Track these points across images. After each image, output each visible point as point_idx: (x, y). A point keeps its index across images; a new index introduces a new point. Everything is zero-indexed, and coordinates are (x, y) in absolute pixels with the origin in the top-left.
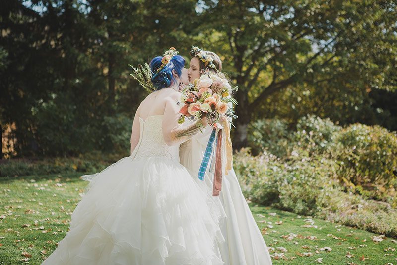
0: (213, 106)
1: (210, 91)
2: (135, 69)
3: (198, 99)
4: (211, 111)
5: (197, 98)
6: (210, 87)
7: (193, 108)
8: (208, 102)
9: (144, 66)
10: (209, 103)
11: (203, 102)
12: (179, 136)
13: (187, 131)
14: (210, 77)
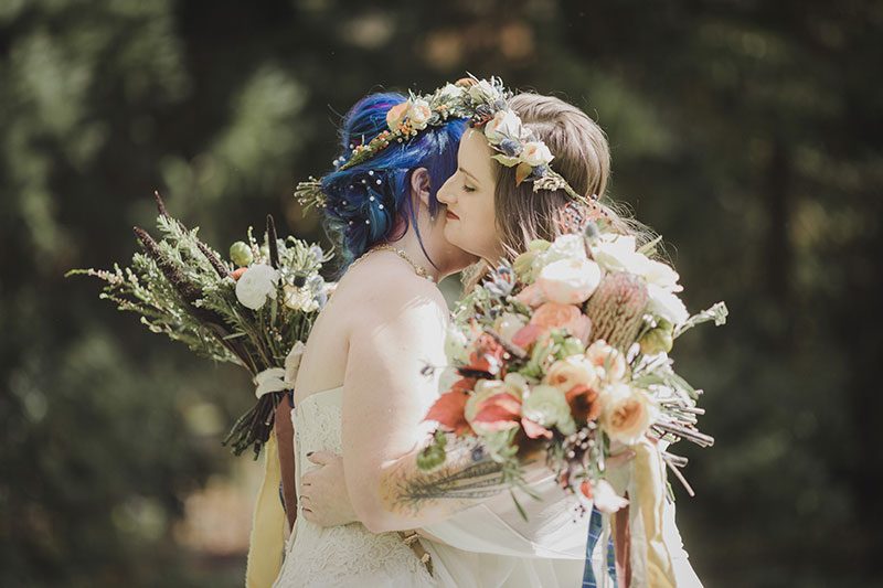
0: (581, 405)
1: (581, 324)
2: (103, 275)
3: (514, 363)
4: (567, 425)
5: (514, 357)
6: (584, 308)
7: (487, 409)
8: (562, 379)
9: (159, 236)
10: (566, 387)
11: (539, 377)
12: (416, 497)
13: (455, 477)
14: (590, 257)
